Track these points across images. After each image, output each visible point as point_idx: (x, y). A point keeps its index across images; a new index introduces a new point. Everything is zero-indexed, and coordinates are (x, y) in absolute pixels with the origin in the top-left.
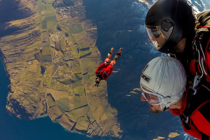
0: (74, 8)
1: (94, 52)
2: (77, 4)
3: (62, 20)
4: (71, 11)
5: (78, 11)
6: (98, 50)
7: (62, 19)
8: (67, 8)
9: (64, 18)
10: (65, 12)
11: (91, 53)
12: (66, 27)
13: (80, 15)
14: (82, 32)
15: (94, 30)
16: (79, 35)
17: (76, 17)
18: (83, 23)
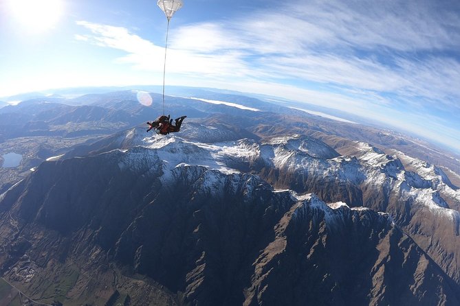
0: (35, 249)
1: (132, 291)
2: (35, 239)
3: (30, 286)
4: (34, 259)
5: (45, 250)
6: (135, 281)
7: (28, 285)
8: (23, 260)
9: (29, 280)
10: (25, 269)
11: (128, 296)
12: (46, 292)
13: (52, 254)
14: (80, 278)
15: (97, 256)
16: (79, 287)
17: (50, 263)
18: (70, 262)
